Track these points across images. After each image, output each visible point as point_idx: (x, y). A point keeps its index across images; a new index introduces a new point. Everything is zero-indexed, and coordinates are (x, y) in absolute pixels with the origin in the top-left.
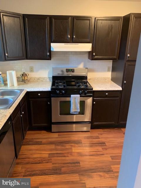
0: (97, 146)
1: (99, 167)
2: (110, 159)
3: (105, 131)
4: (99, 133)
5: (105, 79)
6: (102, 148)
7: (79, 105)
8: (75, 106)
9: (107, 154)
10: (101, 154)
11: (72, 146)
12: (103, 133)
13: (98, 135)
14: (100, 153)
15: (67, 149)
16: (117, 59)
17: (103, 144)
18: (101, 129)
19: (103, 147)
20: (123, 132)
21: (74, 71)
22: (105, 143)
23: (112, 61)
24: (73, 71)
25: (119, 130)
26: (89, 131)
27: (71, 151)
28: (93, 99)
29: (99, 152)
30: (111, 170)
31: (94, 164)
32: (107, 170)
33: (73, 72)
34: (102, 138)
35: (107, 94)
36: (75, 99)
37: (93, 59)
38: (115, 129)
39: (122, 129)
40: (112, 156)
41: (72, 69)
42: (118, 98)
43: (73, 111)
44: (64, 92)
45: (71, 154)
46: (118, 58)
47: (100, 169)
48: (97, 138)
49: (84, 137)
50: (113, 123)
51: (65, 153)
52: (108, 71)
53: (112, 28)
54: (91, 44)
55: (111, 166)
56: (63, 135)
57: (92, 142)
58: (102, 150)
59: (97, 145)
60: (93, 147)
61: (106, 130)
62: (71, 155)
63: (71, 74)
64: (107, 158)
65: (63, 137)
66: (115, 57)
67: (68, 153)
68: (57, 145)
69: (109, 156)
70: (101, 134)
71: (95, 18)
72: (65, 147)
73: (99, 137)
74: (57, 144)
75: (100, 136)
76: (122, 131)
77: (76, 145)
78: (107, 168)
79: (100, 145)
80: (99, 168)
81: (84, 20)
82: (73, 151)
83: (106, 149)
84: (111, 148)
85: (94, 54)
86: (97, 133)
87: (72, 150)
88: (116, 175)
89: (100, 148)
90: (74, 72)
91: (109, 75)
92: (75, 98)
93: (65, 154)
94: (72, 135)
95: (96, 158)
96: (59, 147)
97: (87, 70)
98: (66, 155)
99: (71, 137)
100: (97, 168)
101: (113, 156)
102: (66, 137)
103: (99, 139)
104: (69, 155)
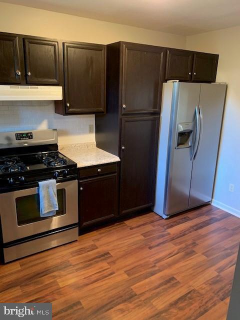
0: (97, 262)
1: (115, 296)
2: (126, 276)
3: (103, 233)
4: (94, 238)
5: (87, 145)
6: (108, 263)
7: (56, 199)
8: (49, 201)
9: (118, 270)
10: (109, 272)
11: (54, 277)
12: (99, 236)
13: (93, 243)
14: (107, 272)
15: (48, 286)
16: (105, 113)
17: (106, 256)
18: (95, 232)
19: (109, 260)
20: (128, 227)
21: (32, 136)
22: (108, 253)
23: (94, 115)
24: (29, 136)
25: (122, 225)
26: (77, 241)
27: (56, 287)
28: (78, 182)
29: (105, 271)
30: (133, 293)
31: (104, 295)
32: (128, 297)
33: (30, 138)
34: (101, 246)
35: (99, 170)
36: (48, 189)
37: (67, 113)
38: (116, 224)
39: (125, 222)
40: (128, 271)
41: (28, 133)
42: (116, 174)
43: (46, 212)
44: (23, 178)
45: (59, 292)
46: (105, 111)
47: (118, 298)
48: (94, 247)
49: (71, 254)
50: (113, 215)
51: (47, 295)
52: (91, 132)
53: (92, 62)
54: (61, 87)
55: (132, 287)
56: (30, 262)
57: (88, 259)
58: (109, 267)
59: (98, 259)
60: (93, 266)
61: (102, 231)
62: (60, 294)
63: (26, 143)
64: (120, 277)
65: (32, 266)
66: (101, 109)
67: (52, 293)
68: (26, 285)
69: (122, 272)
70: (98, 240)
71: (63, 44)
72: (41, 284)
73: (95, 246)
74: (23, 284)
75: (97, 244)
76: (126, 225)
77: (62, 273)
78: (126, 294)
79: (102, 258)
80: (114, 298)
81: (45, 45)
82: (61, 285)
83: (114, 262)
84: (120, 258)
85: (68, 105)
86: (90, 239)
87: (58, 285)
88: (143, 299)
89: (104, 265)
90: (32, 138)
91: (92, 138)
92: (48, 187)
93: (46, 297)
94: (48, 256)
95: (104, 282)
96: (31, 288)
97: (55, 132)
98: (49, 298)
99: (46, 261)
100: (112, 299)
101: (128, 269)
102: (38, 264)
103: (97, 248)
104: (56, 296)
